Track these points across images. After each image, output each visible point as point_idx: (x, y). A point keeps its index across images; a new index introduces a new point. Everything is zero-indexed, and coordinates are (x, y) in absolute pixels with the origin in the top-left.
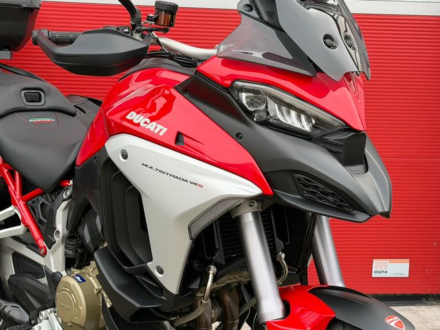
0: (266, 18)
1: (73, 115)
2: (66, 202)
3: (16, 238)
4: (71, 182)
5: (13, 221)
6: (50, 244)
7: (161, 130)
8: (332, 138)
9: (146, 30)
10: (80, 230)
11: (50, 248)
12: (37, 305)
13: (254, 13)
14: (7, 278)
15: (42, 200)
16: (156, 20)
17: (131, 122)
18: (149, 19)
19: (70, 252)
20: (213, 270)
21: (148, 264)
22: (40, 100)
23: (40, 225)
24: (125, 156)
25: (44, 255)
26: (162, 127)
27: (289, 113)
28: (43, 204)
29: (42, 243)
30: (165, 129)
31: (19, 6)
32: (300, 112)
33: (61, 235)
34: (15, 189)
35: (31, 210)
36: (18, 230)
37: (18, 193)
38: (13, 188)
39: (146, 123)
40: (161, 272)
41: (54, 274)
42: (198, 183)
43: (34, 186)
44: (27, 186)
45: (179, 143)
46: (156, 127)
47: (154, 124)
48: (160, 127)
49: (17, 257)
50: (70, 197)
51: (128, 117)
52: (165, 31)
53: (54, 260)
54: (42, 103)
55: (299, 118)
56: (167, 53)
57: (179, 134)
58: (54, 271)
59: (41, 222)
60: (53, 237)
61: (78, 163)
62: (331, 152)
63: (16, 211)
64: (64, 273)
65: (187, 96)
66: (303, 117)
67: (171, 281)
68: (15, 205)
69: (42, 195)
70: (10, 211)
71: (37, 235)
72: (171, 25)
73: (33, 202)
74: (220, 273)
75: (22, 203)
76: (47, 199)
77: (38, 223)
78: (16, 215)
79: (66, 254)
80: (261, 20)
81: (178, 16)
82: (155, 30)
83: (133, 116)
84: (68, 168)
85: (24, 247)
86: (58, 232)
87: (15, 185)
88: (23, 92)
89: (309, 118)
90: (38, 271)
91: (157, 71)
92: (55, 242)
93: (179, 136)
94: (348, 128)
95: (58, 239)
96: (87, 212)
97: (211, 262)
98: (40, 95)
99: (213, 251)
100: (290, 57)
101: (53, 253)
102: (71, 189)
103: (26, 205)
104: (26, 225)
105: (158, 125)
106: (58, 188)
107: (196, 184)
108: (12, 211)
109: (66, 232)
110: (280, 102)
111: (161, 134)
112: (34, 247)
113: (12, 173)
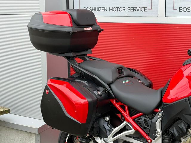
1: (132, 77)
2: (160, 119)
4: (160, 110)
6: (154, 137)
11: (154, 139)
15: (144, 118)
19: (167, 141)
25: (150, 142)
28: (145, 120)
29: (148, 138)
33: (160, 133)
34: (127, 114)
35: (137, 122)
36: (131, 132)
37: (128, 116)
38: (124, 113)
43: (138, 112)
44: (132, 111)
54: (123, 73)
59: (145, 128)
60: (156, 135)
61: (164, 100)
63: (127, 123)
68: (127, 120)
69: (143, 116)
71: (145, 134)
73: (139, 119)
75: (131, 120)
76: (146, 118)
77: (143, 129)
78: (127, 125)
79: (163, 141)
84: (159, 103)
86: (158, 132)
88: (117, 70)
92: (157, 137)
98: (122, 70)
101: (156, 141)
102: (161, 113)
103: (134, 121)
104: (137, 130)
106: (154, 113)
108: (125, 124)
109: (162, 132)
113: (123, 107)
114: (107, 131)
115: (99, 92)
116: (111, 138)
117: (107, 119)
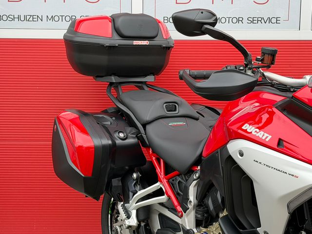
1: (197, 119)
2: (196, 181)
3: (162, 204)
4: (199, 168)
5: (159, 193)
6: (185, 209)
7: (267, 137)
9: (256, 68)
10: (206, 200)
11: (185, 212)
14: (156, 231)
15: (179, 179)
16: (262, 60)
17: (246, 131)
18: (257, 60)
19: (199, 216)
21: (258, 229)
22: (175, 110)
23: (178, 196)
24: (242, 155)
25: (181, 217)
26: (268, 135)
28: (179, 181)
29: (179, 209)
30: (270, 137)
31: (161, 46)
33: (192, 204)
34: (161, 171)
35: (172, 186)
36: (163, 199)
37: (162, 174)
38: (159, 170)
39: (256, 131)
41: (188, 230)
42: (294, 175)
43: (174, 170)
44: (168, 169)
46: (263, 135)
47: (262, 133)
48: (266, 135)
49: (162, 217)
50: (199, 178)
51: (244, 128)
52: (268, 67)
53: (188, 221)
54: (177, 112)
56: (269, 83)
57: (280, 140)
58: (188, 228)
59: (178, 194)
60: (187, 205)
61: (204, 154)
63: (161, 186)
64: (195, 230)
65: (285, 113)
68: (161, 182)
69: (179, 175)
70: (157, 186)
71: (176, 203)
72: (272, 64)
73: (173, 180)
75: (165, 181)
76: (182, 179)
77: (177, 195)
78: (161, 188)
79: (196, 217)
81: (277, 57)
82: (261, 67)
83: (247, 127)
84: (196, 158)
85: (167, 210)
86: (191, 202)
87: (160, 168)
88: (165, 105)
90: (176, 227)
91: (260, 93)
92: (188, 209)
93: (280, 141)
95: (190, 206)
96: (210, 189)
97: (302, 229)
98: (175, 106)
99: (303, 221)
101: (187, 215)
102: (199, 172)
103: (168, 182)
104: (169, 196)
105: (265, 134)
106: (190, 171)
107: (293, 176)
108: (159, 186)
109: (196, 202)
111: (267, 140)
112: (174, 210)
113: (158, 160)
114: (131, 194)
115: (122, 135)
116: (133, 206)
117: (135, 175)
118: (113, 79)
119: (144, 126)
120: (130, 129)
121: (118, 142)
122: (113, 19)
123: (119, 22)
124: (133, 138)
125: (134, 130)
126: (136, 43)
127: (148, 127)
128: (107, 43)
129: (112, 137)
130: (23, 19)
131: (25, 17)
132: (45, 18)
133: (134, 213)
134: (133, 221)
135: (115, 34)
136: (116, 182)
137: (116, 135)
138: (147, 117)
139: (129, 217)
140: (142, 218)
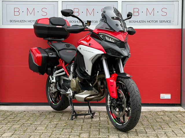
0: (105, 21)
4: (74, 61)
5: (63, 71)
6: (70, 74)
8: (117, 43)
10: (75, 70)
12: (67, 88)
13: (103, 21)
14: (62, 84)
15: (68, 66)
16: (87, 24)
17: (81, 42)
20: (98, 72)
21: (85, 70)
24: (80, 49)
26: (87, 43)
27: (110, 39)
29: (68, 75)
32: (112, 39)
35: (66, 68)
37: (64, 65)
39: (84, 42)
40: (87, 71)
42: (93, 52)
43: (67, 63)
45: (90, 45)
49: (64, 80)
50: (74, 64)
53: (70, 78)
54: (70, 48)
55: (112, 40)
56: (89, 30)
58: (70, 80)
59: (68, 70)
62: (117, 45)
64: (72, 79)
66: (111, 39)
67: (89, 73)
69: (68, 65)
70: (62, 69)
71: (67, 73)
72: (90, 25)
74: (100, 73)
79: (73, 76)
80: (105, 22)
81: (91, 23)
86: (71, 71)
88: (66, 45)
89: (114, 40)
94: (120, 41)
95: (71, 73)
96: (76, 66)
98: (69, 46)
100: (110, 28)
101: (70, 76)
103: (65, 68)
104: (65, 72)
106: (72, 63)
109: (73, 71)
110: (108, 37)
113: (63, 61)
114: (54, 72)
115: (51, 54)
116: (55, 75)
117: (55, 67)
118: (50, 39)
119: (59, 51)
120: (54, 52)
121: (50, 56)
122: (50, 19)
123: (51, 20)
124: (55, 55)
125: (55, 53)
126: (57, 27)
127: (60, 52)
128: (47, 26)
129: (48, 54)
130: (19, 22)
131: (20, 21)
132: (27, 21)
133: (55, 78)
134: (54, 81)
135: (50, 24)
136: (49, 69)
137: (49, 54)
138: (60, 49)
139: (53, 79)
140: (57, 80)
